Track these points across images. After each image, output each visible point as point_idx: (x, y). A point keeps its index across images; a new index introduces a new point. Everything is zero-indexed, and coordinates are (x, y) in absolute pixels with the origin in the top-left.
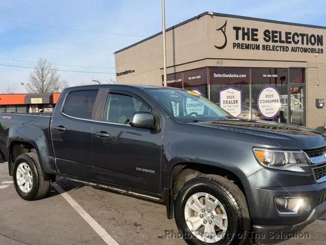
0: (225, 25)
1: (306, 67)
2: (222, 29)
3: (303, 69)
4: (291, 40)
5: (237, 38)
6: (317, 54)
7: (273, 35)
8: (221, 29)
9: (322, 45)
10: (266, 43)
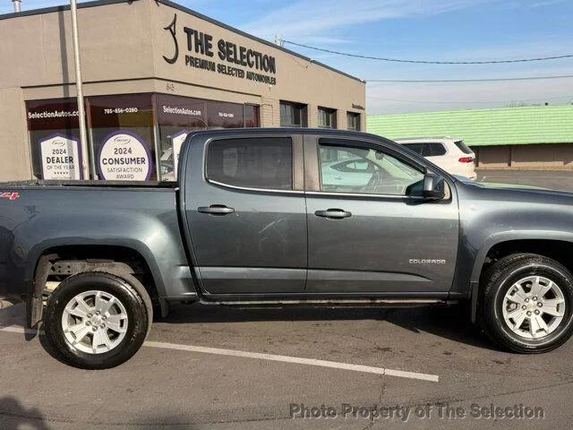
0: (174, 23)
1: (261, 104)
2: (171, 29)
3: (257, 107)
4: (245, 60)
5: (190, 49)
6: (271, 86)
7: (227, 49)
8: (169, 28)
9: (274, 72)
10: (222, 62)
